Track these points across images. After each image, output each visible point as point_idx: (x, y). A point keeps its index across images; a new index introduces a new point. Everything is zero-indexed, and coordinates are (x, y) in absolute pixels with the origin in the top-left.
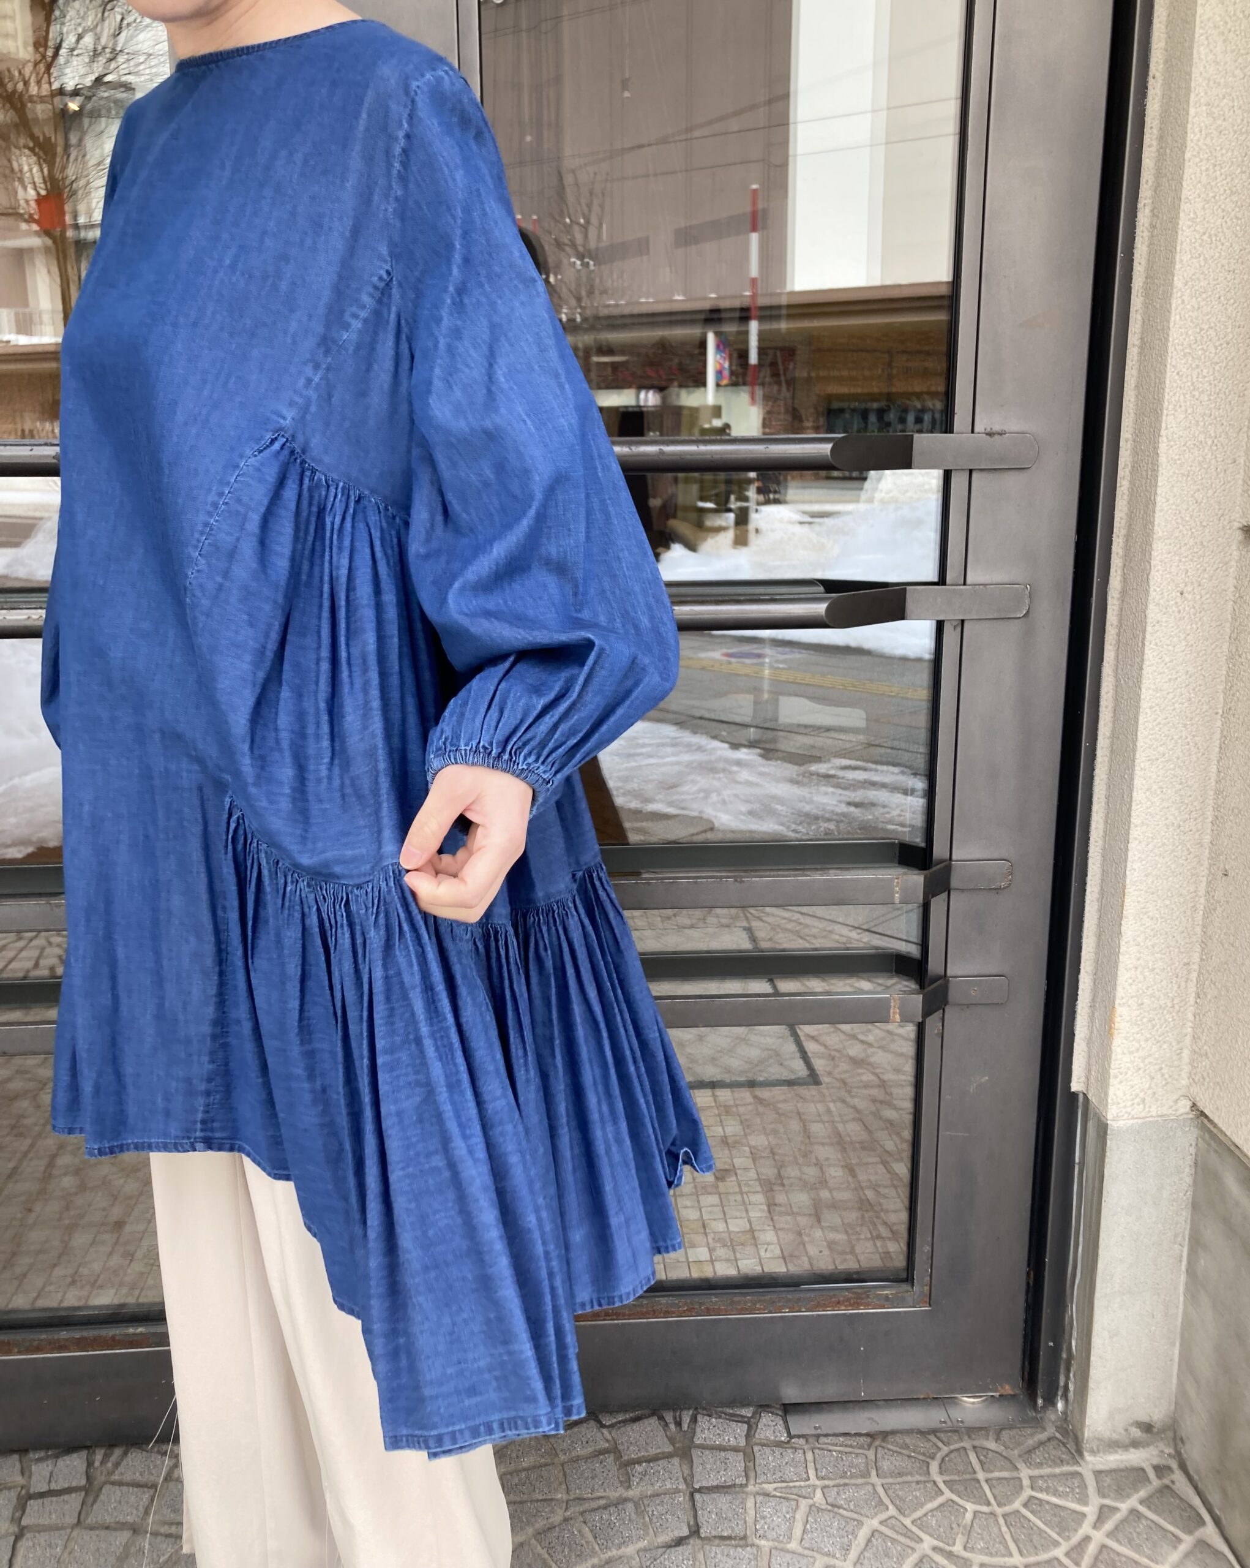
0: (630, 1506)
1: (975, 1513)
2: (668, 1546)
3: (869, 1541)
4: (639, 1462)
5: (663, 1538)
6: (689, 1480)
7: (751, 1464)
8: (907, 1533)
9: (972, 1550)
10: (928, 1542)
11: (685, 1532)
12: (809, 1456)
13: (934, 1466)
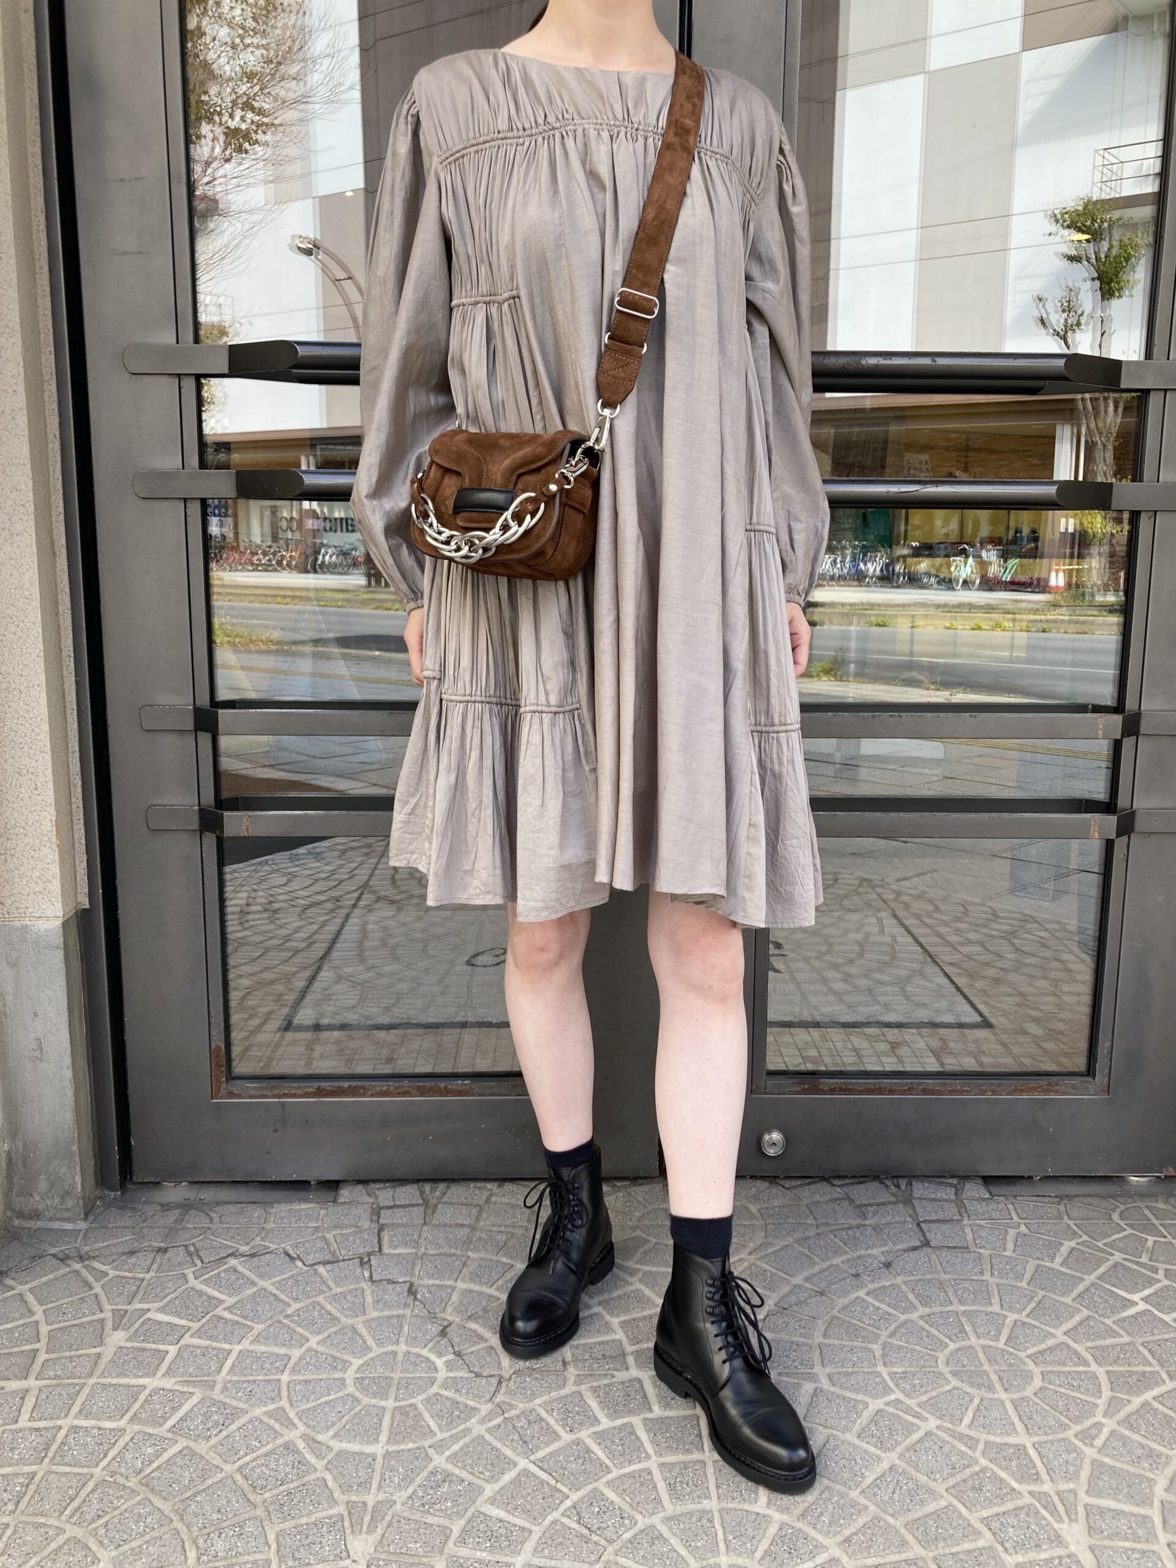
0: (869, 1230)
1: (1155, 1242)
2: (906, 1251)
3: (1070, 1253)
4: (871, 1205)
5: (899, 1247)
6: (915, 1216)
7: (963, 1210)
8: (1100, 1250)
9: (1156, 1261)
10: (1118, 1257)
11: (919, 1244)
12: (1010, 1207)
13: (1115, 1216)
